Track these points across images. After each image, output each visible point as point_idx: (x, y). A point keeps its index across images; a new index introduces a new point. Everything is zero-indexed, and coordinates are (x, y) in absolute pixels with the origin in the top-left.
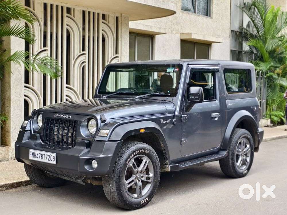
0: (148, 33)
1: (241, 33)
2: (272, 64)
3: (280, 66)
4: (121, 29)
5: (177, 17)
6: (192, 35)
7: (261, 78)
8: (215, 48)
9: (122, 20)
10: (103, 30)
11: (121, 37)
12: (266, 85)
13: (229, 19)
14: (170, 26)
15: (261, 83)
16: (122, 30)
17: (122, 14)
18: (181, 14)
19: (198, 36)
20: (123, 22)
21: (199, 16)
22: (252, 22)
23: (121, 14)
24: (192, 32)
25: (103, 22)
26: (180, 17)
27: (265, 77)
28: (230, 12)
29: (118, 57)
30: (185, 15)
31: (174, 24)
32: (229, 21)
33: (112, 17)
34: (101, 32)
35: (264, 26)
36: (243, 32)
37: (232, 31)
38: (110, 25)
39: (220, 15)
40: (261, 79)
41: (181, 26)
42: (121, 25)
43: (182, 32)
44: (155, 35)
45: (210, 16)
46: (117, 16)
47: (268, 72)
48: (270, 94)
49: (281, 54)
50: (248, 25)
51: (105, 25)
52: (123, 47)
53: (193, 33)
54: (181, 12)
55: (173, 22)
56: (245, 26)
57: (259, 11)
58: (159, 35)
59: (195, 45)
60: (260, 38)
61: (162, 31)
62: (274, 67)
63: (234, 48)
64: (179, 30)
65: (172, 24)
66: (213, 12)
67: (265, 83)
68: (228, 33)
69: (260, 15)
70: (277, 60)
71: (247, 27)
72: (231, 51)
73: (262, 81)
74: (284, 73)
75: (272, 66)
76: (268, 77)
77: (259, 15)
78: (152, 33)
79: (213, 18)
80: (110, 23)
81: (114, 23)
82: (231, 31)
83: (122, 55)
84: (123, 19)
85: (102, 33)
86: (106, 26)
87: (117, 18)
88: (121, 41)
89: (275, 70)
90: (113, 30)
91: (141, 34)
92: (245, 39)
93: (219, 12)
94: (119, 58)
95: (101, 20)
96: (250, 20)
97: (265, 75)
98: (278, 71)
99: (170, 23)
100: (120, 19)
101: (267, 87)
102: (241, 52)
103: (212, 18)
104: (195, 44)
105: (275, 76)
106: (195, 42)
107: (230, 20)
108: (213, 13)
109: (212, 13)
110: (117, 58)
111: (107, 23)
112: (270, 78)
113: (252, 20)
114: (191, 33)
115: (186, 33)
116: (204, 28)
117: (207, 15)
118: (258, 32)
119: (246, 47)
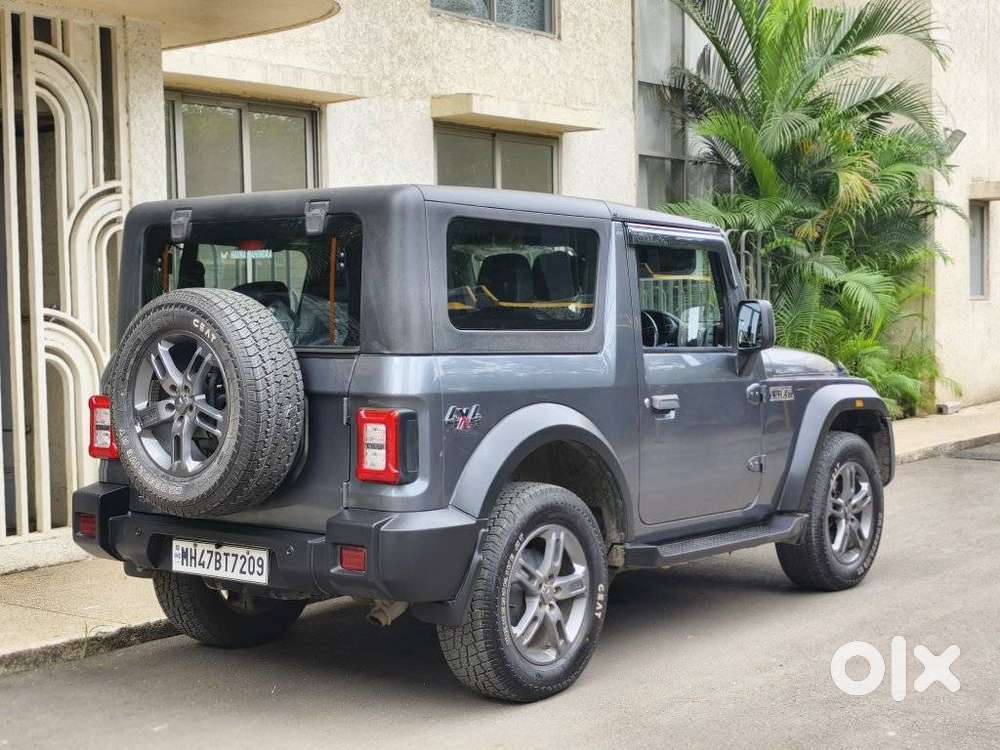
0: (294, 98)
1: (677, 91)
2: (788, 203)
3: (817, 210)
4: (127, 79)
5: (416, 36)
6: (476, 101)
7: (747, 256)
8: (573, 149)
9: (130, 41)
10: (39, 83)
11: (127, 111)
12: (768, 281)
13: (630, 40)
14: (387, 69)
15: (747, 274)
16: (132, 81)
17: (127, 18)
18: (430, 21)
19: (497, 104)
20: (136, 49)
21: (508, 29)
22: (713, 49)
23: (124, 18)
24: (473, 91)
25: (38, 52)
26: (426, 36)
27: (762, 251)
28: (629, 13)
29: (120, 192)
30: (448, 26)
31: (401, 60)
32: (629, 45)
33: (83, 28)
34: (32, 92)
35: (757, 62)
36: (686, 87)
37: (643, 86)
38: (70, 61)
39: (590, 25)
40: (747, 263)
41: (435, 70)
42: (127, 62)
43: (436, 91)
44: (326, 103)
45: (552, 30)
46: (106, 24)
47: (772, 234)
48: (785, 315)
49: (822, 164)
50: (704, 61)
51: (52, 62)
52: (137, 150)
53: (477, 95)
54: (431, 15)
55: (400, 52)
56: (692, 65)
57: (738, 9)
58: (343, 104)
59: (493, 141)
60: (747, 109)
61: (346, 88)
62: (795, 215)
63: (654, 147)
64: (427, 83)
65: (395, 59)
66: (563, 13)
67: (763, 275)
68: (626, 92)
69: (745, 23)
70: (807, 188)
71: (699, 70)
72: (642, 158)
73: (751, 268)
74: (838, 237)
75: (787, 212)
76: (774, 251)
77: (741, 21)
78: (308, 99)
79: (563, 37)
80: (72, 52)
81: (93, 54)
82: (637, 83)
83: (134, 182)
84: (132, 36)
85: (37, 92)
86: (56, 64)
87: (105, 34)
88: (128, 124)
89: (797, 225)
90: (88, 84)
91: (266, 101)
92: (692, 115)
93: (585, 15)
94: (124, 196)
95: (30, 43)
96: (707, 41)
97: (763, 246)
98: (809, 229)
99: (386, 59)
100: (118, 39)
101: (772, 289)
102: (683, 161)
103: (559, 37)
104: (494, 135)
105: (800, 251)
106: (493, 128)
107: (633, 43)
108: (563, 19)
109: (560, 18)
110: (114, 197)
111: (58, 52)
112: (781, 256)
113: (715, 41)
114: (469, 95)
115: (450, 96)
116: (529, 76)
117: (542, 27)
118: (738, 86)
119: (698, 144)
